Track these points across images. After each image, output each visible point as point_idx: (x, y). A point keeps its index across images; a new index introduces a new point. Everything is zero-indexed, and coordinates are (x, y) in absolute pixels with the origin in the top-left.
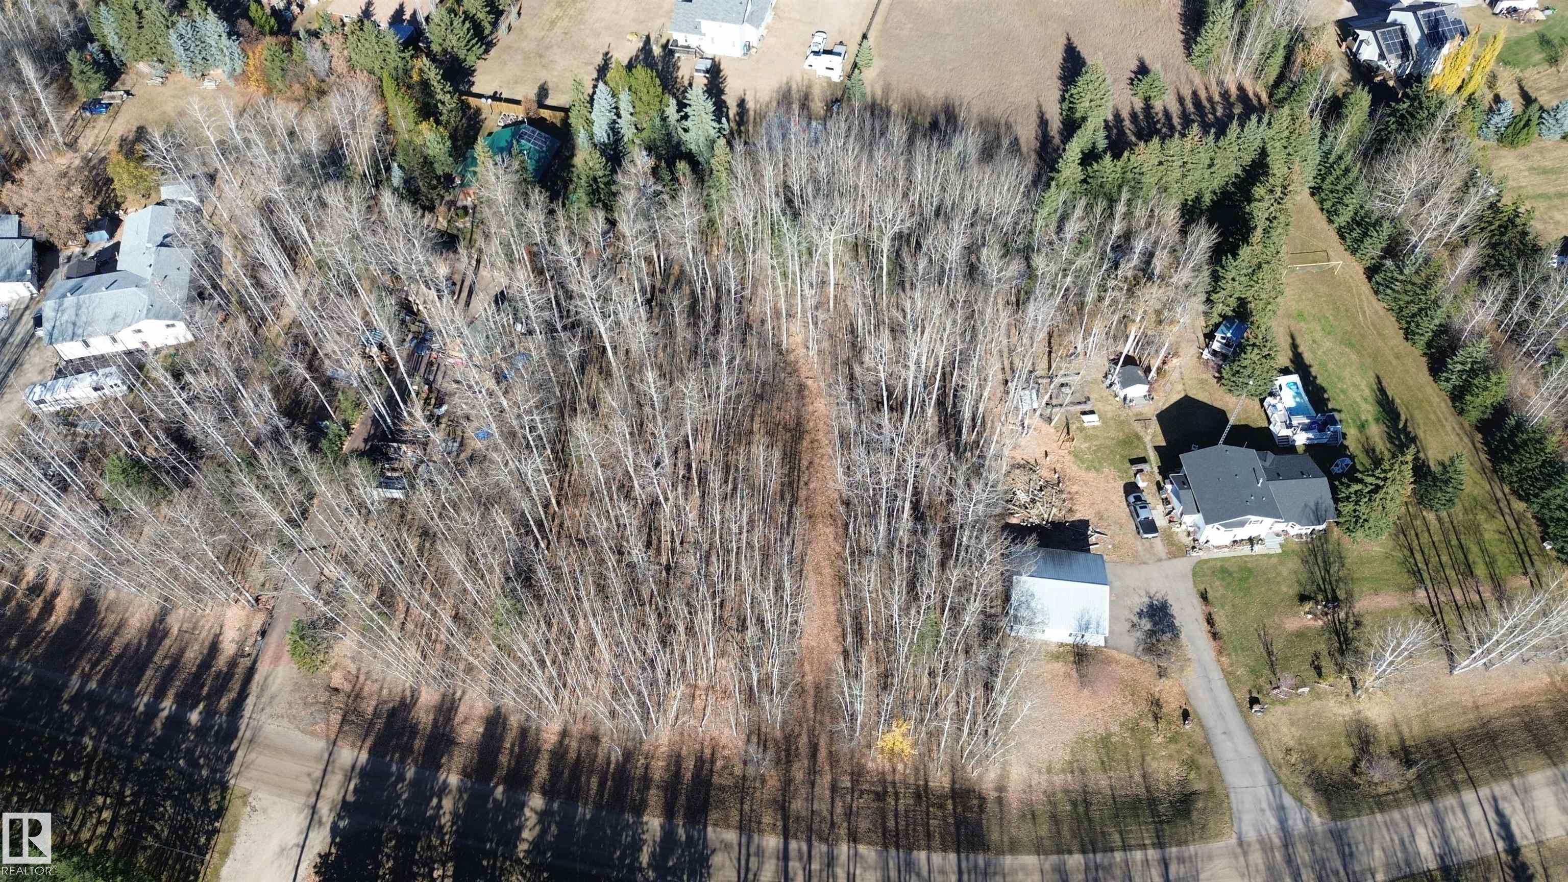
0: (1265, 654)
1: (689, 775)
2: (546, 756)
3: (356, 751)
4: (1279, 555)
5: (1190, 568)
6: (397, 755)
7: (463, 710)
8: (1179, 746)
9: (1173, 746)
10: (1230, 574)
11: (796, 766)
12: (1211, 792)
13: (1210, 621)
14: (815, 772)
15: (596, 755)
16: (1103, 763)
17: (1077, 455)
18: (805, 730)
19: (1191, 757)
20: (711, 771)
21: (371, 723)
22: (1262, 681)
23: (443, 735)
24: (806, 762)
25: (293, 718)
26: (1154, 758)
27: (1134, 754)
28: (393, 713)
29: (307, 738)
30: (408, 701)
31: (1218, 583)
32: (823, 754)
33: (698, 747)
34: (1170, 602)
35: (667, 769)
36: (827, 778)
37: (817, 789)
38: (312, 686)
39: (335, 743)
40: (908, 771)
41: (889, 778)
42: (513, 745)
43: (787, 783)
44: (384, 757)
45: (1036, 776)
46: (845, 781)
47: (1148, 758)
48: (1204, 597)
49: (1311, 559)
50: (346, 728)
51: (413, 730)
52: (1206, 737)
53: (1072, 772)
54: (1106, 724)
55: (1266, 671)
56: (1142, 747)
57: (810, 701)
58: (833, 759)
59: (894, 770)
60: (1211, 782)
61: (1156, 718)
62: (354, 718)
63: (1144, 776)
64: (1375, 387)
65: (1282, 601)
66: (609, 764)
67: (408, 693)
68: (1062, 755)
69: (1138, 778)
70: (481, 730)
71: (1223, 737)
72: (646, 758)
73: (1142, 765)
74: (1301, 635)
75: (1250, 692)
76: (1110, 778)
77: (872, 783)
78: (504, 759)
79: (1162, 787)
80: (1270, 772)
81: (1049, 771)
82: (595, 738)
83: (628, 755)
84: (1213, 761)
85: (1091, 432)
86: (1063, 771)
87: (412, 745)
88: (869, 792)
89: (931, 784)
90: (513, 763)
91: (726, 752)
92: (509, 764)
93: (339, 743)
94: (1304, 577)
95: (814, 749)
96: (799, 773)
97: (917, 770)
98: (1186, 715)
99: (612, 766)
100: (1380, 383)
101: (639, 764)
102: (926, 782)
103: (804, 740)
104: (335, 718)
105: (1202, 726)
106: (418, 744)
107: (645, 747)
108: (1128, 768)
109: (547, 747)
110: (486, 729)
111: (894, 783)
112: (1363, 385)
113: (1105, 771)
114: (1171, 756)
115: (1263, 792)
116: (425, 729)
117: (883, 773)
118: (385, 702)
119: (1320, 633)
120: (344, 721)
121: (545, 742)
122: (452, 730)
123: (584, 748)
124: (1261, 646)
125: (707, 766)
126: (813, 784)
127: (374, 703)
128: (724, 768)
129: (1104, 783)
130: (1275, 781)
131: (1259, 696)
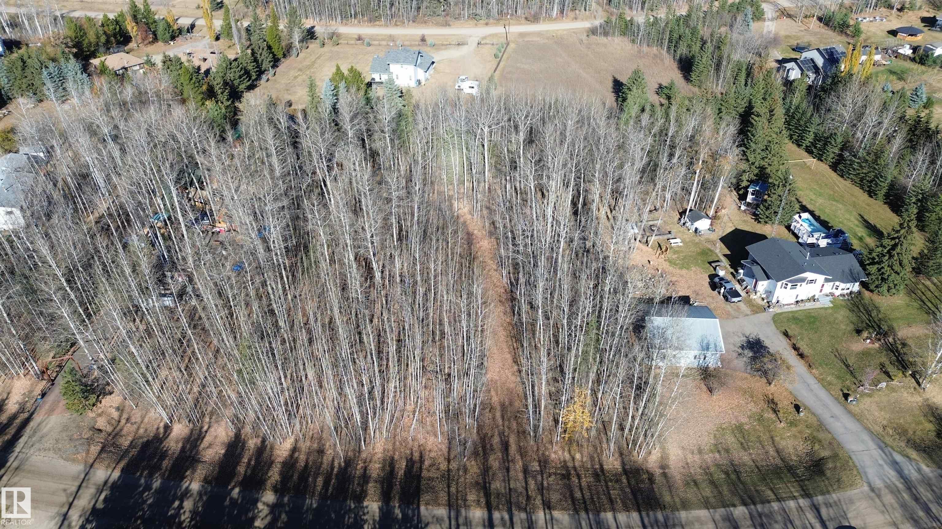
0: (843, 366)
1: (401, 473)
2: (279, 466)
3: (110, 471)
4: (832, 308)
5: (770, 318)
6: (146, 472)
7: (208, 439)
8: (799, 428)
9: (794, 429)
10: (801, 321)
11: (491, 458)
12: (835, 457)
13: (795, 348)
14: (508, 462)
15: (321, 463)
16: (742, 444)
17: (671, 262)
18: (496, 433)
19: (811, 434)
20: (421, 468)
21: (127, 451)
22: (848, 382)
23: (190, 457)
24: (500, 454)
25: (58, 450)
26: (781, 438)
27: (765, 437)
28: (147, 445)
29: (68, 464)
30: (161, 436)
31: (793, 326)
32: (513, 448)
33: (408, 452)
34: (762, 338)
35: (383, 469)
36: (519, 465)
37: (512, 473)
38: (78, 427)
39: (92, 466)
40: (585, 459)
41: (570, 464)
42: (250, 460)
43: (486, 470)
44: (134, 474)
45: (690, 456)
46: (535, 466)
47: (777, 439)
48: (786, 334)
49: (855, 309)
50: (104, 455)
51: (164, 455)
52: (819, 420)
53: (719, 451)
54: (736, 417)
55: (848, 376)
56: (770, 431)
57: (498, 414)
58: (522, 452)
59: (573, 459)
60: (833, 450)
61: (775, 411)
62: (112, 449)
63: (778, 451)
64: (860, 219)
65: (844, 334)
66: (332, 468)
67: (162, 430)
68: (707, 441)
69: (772, 452)
70: (223, 452)
71: (832, 419)
72: (365, 462)
73: (773, 443)
74: (866, 354)
75: (842, 390)
76: (750, 454)
77: (556, 468)
78: (241, 469)
79: (795, 458)
80: (877, 440)
81: (700, 451)
82: (321, 452)
83: (349, 462)
84: (830, 436)
85: (677, 249)
86: (711, 451)
87: (161, 464)
88: (555, 474)
89: (605, 467)
90: (249, 472)
91: (433, 455)
92: (246, 472)
93: (96, 465)
94: (854, 319)
95: (506, 446)
96: (494, 461)
97: (592, 458)
98: (797, 408)
99: (336, 470)
100: (862, 217)
101: (359, 467)
102: (601, 466)
103: (496, 440)
104: (95, 449)
105: (813, 414)
106: (166, 464)
107: (364, 455)
108: (763, 447)
109: (280, 460)
110: (226, 451)
111: (575, 468)
112: (853, 219)
113: (745, 450)
114: (795, 436)
115: (876, 453)
116: (174, 453)
117: (565, 461)
118: (141, 437)
119: (879, 351)
120: (103, 450)
121: (279, 456)
122: (197, 453)
123: (311, 458)
124: (839, 362)
125: (417, 465)
126: (508, 470)
127: (130, 439)
128: (431, 466)
129: (746, 458)
130: (882, 446)
131: (849, 392)
